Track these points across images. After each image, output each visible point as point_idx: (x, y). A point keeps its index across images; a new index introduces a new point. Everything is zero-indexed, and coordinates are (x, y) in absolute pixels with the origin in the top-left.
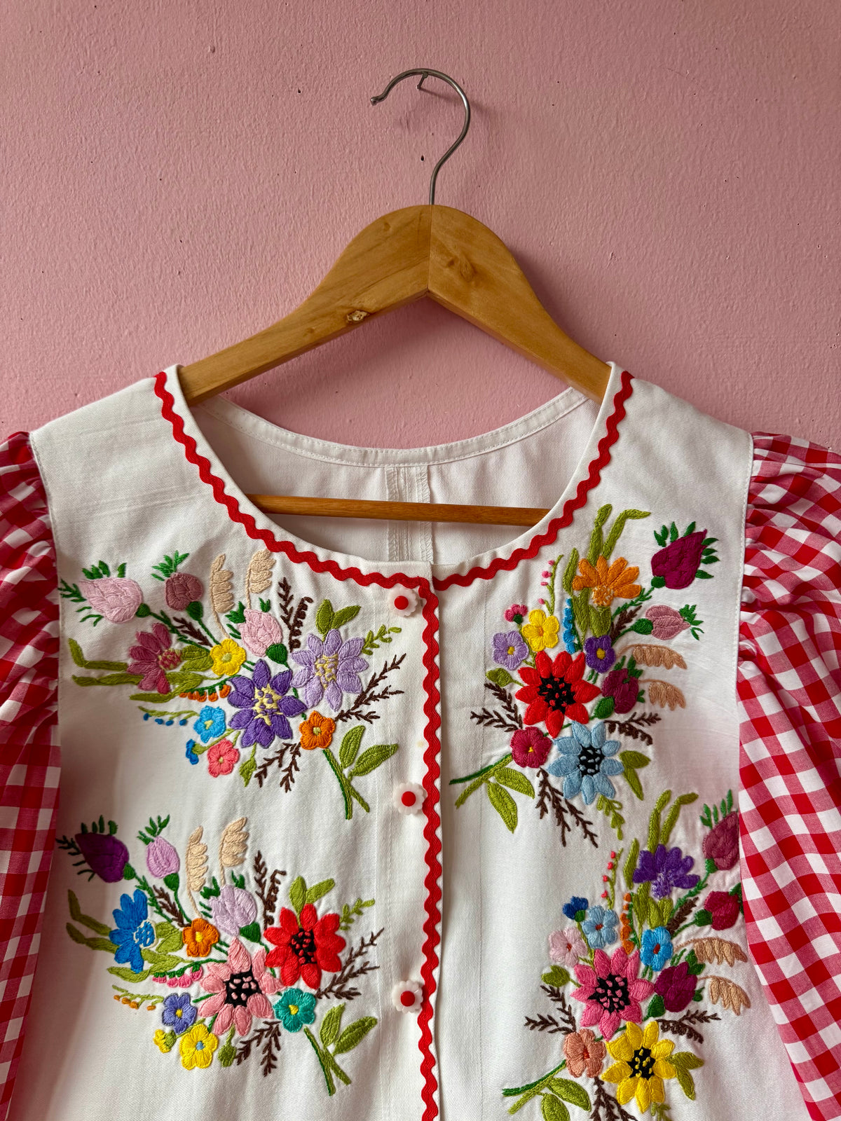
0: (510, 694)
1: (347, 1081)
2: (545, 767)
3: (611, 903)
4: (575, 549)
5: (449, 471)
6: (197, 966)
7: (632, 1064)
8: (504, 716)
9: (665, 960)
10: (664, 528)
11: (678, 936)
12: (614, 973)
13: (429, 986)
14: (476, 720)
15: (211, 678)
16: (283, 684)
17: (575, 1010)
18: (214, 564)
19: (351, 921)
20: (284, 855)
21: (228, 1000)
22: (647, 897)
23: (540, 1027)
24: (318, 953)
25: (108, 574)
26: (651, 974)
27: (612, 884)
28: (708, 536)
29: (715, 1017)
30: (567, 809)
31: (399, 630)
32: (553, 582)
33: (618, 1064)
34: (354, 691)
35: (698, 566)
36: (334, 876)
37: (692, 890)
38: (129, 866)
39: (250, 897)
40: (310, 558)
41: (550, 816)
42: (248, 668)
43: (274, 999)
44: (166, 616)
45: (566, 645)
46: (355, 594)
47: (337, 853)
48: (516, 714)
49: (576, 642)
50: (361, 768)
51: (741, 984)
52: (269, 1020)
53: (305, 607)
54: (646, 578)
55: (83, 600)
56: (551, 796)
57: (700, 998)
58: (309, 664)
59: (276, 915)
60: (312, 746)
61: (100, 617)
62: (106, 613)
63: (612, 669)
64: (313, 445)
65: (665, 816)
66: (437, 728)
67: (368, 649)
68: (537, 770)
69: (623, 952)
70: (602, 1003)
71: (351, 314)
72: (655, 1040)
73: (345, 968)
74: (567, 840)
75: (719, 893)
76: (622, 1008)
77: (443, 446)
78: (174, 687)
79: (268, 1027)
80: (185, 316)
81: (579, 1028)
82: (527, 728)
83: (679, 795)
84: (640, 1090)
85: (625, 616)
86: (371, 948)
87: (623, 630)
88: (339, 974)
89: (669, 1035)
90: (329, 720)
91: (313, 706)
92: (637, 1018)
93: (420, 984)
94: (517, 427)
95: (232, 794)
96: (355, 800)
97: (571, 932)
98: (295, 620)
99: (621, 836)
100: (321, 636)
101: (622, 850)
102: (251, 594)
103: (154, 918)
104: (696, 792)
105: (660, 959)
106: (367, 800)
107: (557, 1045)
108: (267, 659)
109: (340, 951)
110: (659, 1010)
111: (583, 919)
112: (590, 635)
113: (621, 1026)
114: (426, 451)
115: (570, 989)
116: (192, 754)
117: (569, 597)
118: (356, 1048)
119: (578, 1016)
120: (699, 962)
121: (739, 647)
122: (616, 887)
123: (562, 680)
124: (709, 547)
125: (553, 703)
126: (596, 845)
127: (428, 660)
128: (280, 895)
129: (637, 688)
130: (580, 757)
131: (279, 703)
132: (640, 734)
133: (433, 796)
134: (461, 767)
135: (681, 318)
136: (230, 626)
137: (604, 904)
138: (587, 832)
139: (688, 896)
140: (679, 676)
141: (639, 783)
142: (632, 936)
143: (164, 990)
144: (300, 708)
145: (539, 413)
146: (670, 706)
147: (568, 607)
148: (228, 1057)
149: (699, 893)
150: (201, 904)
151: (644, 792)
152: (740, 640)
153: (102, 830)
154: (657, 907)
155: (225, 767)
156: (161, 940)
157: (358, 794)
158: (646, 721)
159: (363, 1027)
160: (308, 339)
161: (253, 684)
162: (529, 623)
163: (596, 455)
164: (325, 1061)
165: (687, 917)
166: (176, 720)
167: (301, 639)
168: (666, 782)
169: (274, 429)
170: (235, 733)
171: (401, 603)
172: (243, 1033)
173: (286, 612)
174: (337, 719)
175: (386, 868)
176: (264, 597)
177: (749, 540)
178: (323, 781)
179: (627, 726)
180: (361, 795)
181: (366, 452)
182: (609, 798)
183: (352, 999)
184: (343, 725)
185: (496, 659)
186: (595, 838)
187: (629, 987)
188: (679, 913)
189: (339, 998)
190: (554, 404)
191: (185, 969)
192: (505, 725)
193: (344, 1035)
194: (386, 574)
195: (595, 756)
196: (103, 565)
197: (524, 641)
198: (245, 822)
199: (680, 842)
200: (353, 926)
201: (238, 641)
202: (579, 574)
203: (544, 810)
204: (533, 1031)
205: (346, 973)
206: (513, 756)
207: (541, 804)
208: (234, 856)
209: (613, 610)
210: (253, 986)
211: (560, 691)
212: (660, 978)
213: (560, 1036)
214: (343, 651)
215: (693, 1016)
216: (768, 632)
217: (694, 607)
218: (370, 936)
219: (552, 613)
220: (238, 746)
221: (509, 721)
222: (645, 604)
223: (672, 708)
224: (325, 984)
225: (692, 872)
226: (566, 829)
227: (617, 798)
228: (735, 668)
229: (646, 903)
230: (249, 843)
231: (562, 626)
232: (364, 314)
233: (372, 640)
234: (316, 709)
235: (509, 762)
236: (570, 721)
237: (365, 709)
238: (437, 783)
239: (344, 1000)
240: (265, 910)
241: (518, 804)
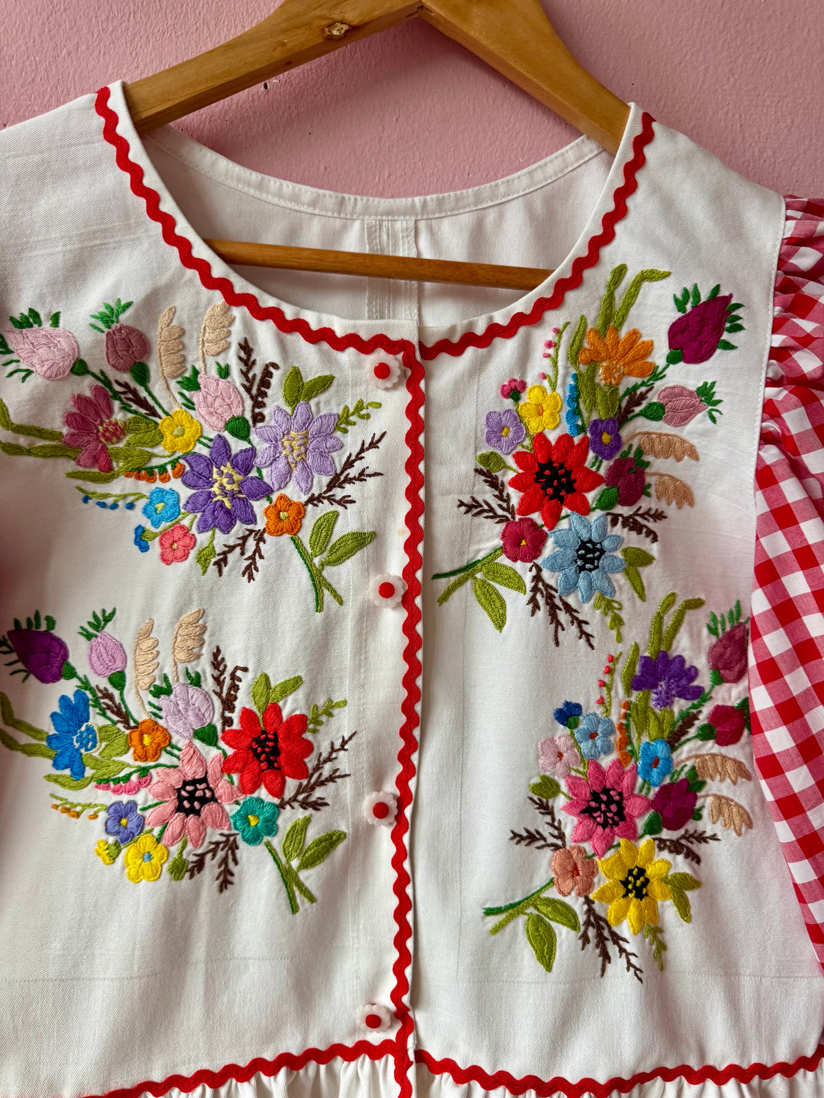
0: (502, 482)
1: (312, 899)
2: (539, 561)
3: (607, 711)
4: (583, 316)
5: (439, 228)
6: (144, 772)
7: (625, 883)
8: (494, 506)
9: (664, 775)
10: (686, 290)
11: (679, 750)
12: (608, 786)
13: (405, 797)
14: (463, 509)
15: (161, 455)
16: (245, 463)
17: (566, 825)
18: (163, 319)
19: (320, 723)
20: (246, 649)
21: (180, 808)
22: (647, 706)
23: (526, 842)
24: (282, 758)
25: (40, 324)
26: (649, 789)
27: (609, 690)
28: (734, 301)
29: (714, 837)
30: (561, 606)
31: (379, 405)
32: (557, 353)
33: (610, 883)
34: (326, 473)
35: (721, 335)
36: (302, 674)
37: (696, 702)
38: (68, 664)
39: (206, 696)
40: (274, 314)
41: (542, 613)
42: (204, 445)
43: (231, 809)
44: (106, 377)
45: (568, 427)
46: (328, 360)
47: (306, 648)
48: (508, 504)
49: (580, 423)
50: (334, 557)
51: (744, 802)
52: (226, 832)
53: (271, 375)
54: (660, 355)
55: (11, 352)
56: (545, 592)
57: (699, 817)
58: (275, 442)
59: (235, 716)
60: (279, 533)
61: (29, 372)
62: (38, 368)
63: (617, 457)
64: (280, 188)
65: (668, 620)
66: (420, 516)
67: (343, 426)
68: (529, 565)
69: (619, 764)
70: (595, 818)
71: (331, 26)
72: (650, 859)
73: (312, 775)
74: (560, 639)
75: (723, 707)
76: (616, 824)
77: (434, 196)
78: (118, 465)
79: (224, 839)
80: (134, 36)
81: (569, 844)
82: (520, 519)
83: (685, 599)
84: (633, 911)
85: (635, 398)
86: (342, 753)
87: (632, 414)
88: (305, 782)
89: (665, 855)
90: (297, 504)
91: (280, 488)
92: (632, 835)
93: (394, 796)
94: (520, 180)
95: (187, 582)
96: (326, 592)
97: (563, 739)
98: (259, 389)
99: (620, 639)
100: (289, 410)
101: (621, 653)
102: (206, 357)
103: (96, 720)
104: (703, 597)
105: (659, 774)
106: (341, 592)
107: (545, 862)
108: (226, 434)
109: (307, 756)
110: (656, 827)
111: (576, 726)
112: (595, 417)
113: (615, 843)
114: (413, 202)
115: (560, 802)
116: (141, 539)
117: (574, 371)
118: (322, 865)
119: (568, 831)
120: (700, 779)
121: (762, 429)
122: (613, 693)
123: (562, 465)
124: (734, 313)
125: (550, 491)
126: (592, 647)
127: (411, 438)
128: (240, 694)
129: (644, 480)
130: (577, 551)
131: (241, 484)
132: (644, 530)
133: (413, 588)
134: (445, 559)
135: (706, 69)
136: (182, 395)
137: (599, 711)
138: (582, 632)
139: (691, 708)
140: (690, 470)
141: (642, 583)
142: (629, 748)
143: (107, 798)
144: (266, 492)
145: (546, 164)
146: (677, 503)
147: (572, 383)
148: (179, 869)
149: (702, 705)
150: (150, 704)
151: (646, 592)
152: (763, 421)
153: (38, 625)
154: (657, 718)
155: (179, 553)
156: (104, 744)
157: (330, 585)
158: (651, 516)
159: (330, 841)
160: (278, 54)
161: (209, 463)
162: (528, 401)
163: (611, 206)
164: (288, 878)
165: (689, 730)
166: (121, 503)
167: (266, 412)
168: (670, 584)
169: (236, 169)
170: (191, 516)
171: (382, 371)
172: (196, 845)
173: (248, 379)
174: (307, 503)
175: (360, 666)
176: (221, 360)
177: (778, 308)
178: (291, 570)
179: (631, 520)
180: (333, 586)
181: (343, 199)
182: (608, 597)
183: (319, 810)
184: (313, 510)
185: (488, 440)
186: (591, 638)
187: (625, 802)
188: (681, 726)
189: (305, 808)
190: (562, 155)
191: (131, 774)
192: (495, 516)
193: (309, 849)
194: (365, 336)
195: (594, 550)
196: (34, 314)
197: (521, 422)
198: (202, 613)
199: (684, 650)
200: (321, 728)
201: (192, 412)
202: (586, 345)
203: (536, 607)
204: (518, 846)
205: (313, 780)
206: (504, 549)
207: (533, 600)
208: (190, 650)
209: (622, 390)
210: (208, 794)
211: (559, 479)
212: (658, 795)
213: (548, 852)
214: (314, 428)
215: (691, 836)
216: (797, 407)
217: (713, 384)
218: (341, 740)
219: (554, 389)
220: (194, 531)
221: (500, 512)
222: (659, 385)
223: (680, 507)
224: (288, 793)
225: (695, 683)
226: (560, 628)
227: (617, 597)
228: (755, 453)
229: (645, 712)
230: (206, 637)
231: (566, 404)
232: (345, 27)
233: (348, 416)
234: (282, 492)
235: (498, 556)
236: (569, 512)
237: (338, 493)
238: (419, 575)
239: (310, 811)
240: (224, 710)
241: (507, 602)
